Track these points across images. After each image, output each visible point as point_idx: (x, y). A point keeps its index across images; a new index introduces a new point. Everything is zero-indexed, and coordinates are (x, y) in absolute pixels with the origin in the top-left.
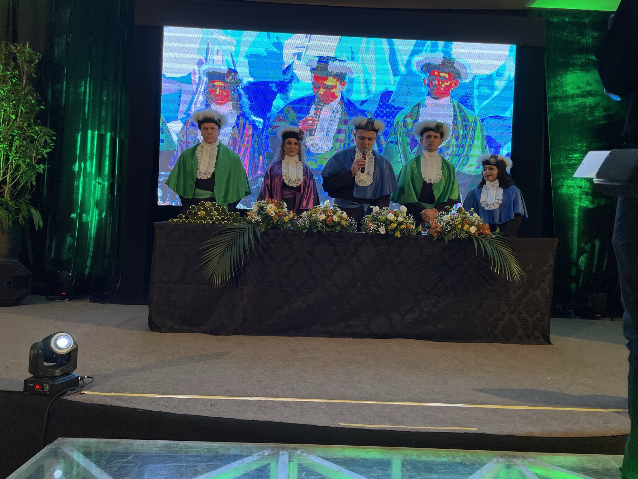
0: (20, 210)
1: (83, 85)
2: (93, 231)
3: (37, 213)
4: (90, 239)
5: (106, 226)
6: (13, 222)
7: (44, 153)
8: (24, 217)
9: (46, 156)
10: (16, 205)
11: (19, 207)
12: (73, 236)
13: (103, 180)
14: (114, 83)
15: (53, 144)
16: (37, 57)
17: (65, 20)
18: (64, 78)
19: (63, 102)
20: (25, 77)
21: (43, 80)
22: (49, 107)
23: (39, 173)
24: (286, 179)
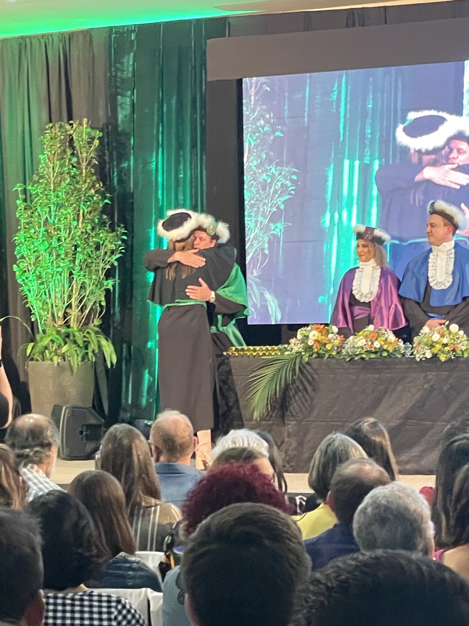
0: (89, 342)
1: (154, 159)
3: (109, 345)
6: (83, 359)
7: (113, 261)
8: (93, 351)
9: (116, 264)
10: (85, 337)
11: (88, 338)
12: (151, 374)
14: (191, 153)
15: (123, 247)
16: (97, 137)
17: (128, 70)
18: (130, 153)
19: (132, 186)
20: (84, 165)
21: (107, 158)
22: (116, 194)
23: (107, 291)
24: (357, 293)
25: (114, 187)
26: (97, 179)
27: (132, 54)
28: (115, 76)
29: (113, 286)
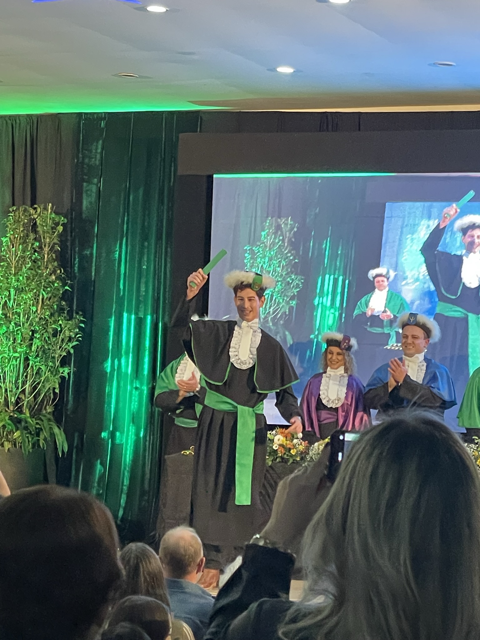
0: (42, 430)
1: (118, 248)
2: (128, 456)
3: (61, 433)
4: (125, 468)
5: (145, 450)
6: (33, 446)
7: (70, 348)
8: (45, 439)
9: (72, 351)
10: (37, 423)
11: (40, 425)
12: (103, 464)
13: (142, 384)
14: (156, 244)
15: (81, 335)
16: (61, 223)
17: (96, 158)
18: (94, 240)
19: (93, 274)
20: (46, 249)
21: (69, 244)
22: (76, 281)
23: (63, 378)
24: (324, 399)
25: (75, 273)
26: (58, 265)
27: (101, 142)
28: (83, 163)
29: (68, 374)
